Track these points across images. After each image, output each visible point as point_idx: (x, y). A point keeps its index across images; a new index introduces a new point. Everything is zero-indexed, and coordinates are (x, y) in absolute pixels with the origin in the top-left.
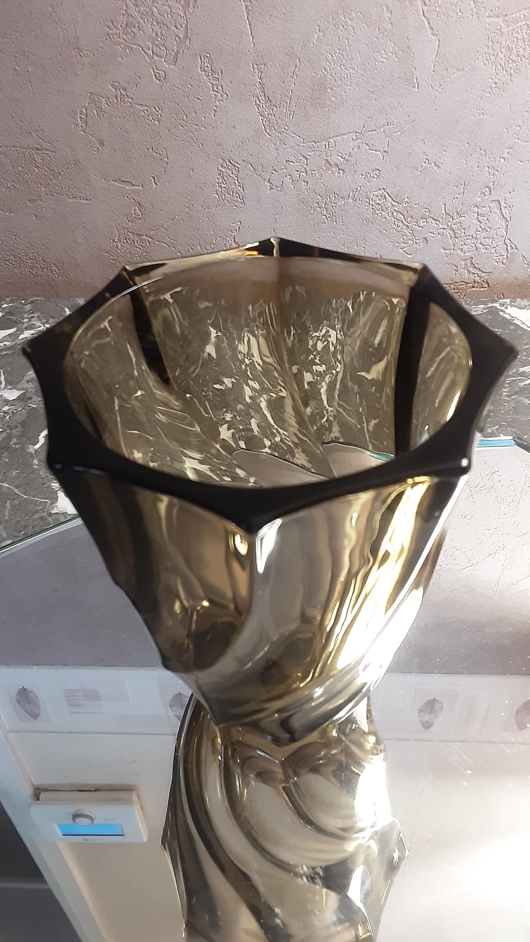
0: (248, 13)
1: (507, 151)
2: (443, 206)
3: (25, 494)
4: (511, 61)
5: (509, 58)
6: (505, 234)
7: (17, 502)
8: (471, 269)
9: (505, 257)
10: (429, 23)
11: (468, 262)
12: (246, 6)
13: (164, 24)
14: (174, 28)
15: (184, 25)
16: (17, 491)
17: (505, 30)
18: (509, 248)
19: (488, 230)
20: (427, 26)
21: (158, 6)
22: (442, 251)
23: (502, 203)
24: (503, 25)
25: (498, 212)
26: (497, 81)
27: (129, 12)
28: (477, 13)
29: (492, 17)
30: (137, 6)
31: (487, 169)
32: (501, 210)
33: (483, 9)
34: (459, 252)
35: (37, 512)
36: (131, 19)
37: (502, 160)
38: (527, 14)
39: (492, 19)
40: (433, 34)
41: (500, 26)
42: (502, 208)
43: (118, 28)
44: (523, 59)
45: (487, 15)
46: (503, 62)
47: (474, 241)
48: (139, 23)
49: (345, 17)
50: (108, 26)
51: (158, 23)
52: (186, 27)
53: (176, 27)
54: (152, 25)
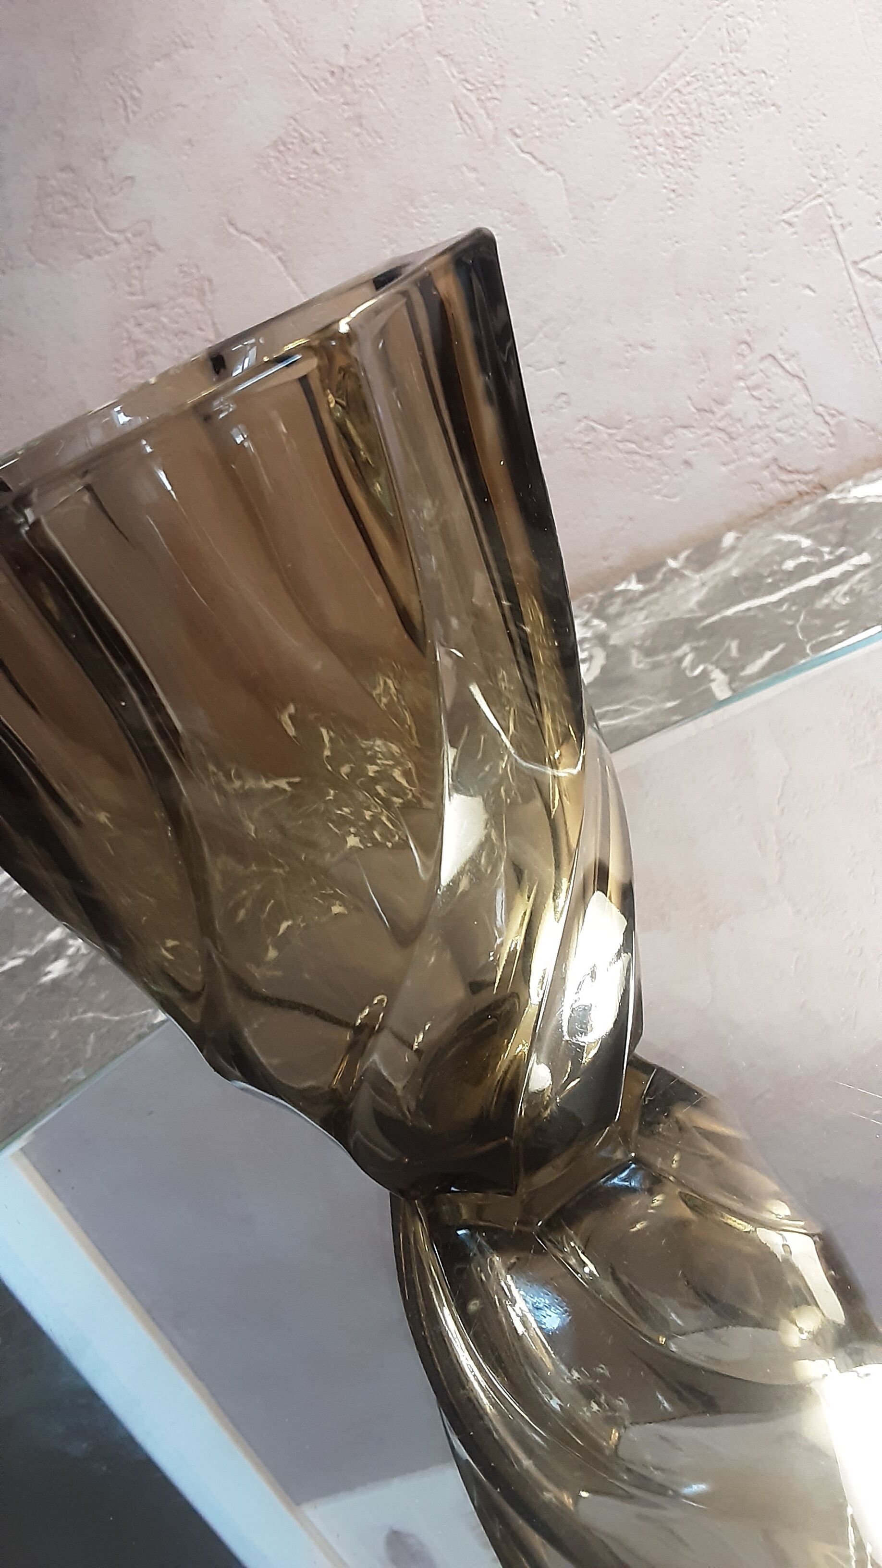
0: (286, 267)
1: (743, 277)
2: (689, 402)
3: (117, 1015)
4: (679, 151)
5: (675, 147)
6: (808, 399)
7: (104, 1030)
8: (785, 477)
9: (830, 435)
10: (535, 158)
11: (774, 468)
12: (280, 258)
13: (185, 333)
14: (198, 332)
15: (210, 322)
16: (105, 1016)
17: (648, 112)
18: (828, 418)
19: (778, 405)
20: (534, 162)
21: (165, 312)
22: (724, 469)
23: (780, 356)
24: (640, 107)
25: (780, 371)
26: (674, 187)
27: (134, 337)
28: (596, 110)
29: (619, 106)
30: (139, 325)
31: (726, 317)
32: (783, 367)
33: (602, 102)
34: (751, 459)
35: (133, 1030)
36: (139, 347)
37: (744, 294)
38: (667, 77)
39: (620, 109)
40: (548, 170)
41: (639, 111)
42: (783, 363)
43: (125, 366)
44: (696, 138)
45: (611, 105)
46: (669, 158)
47: (764, 432)
48: (151, 347)
49: (416, 208)
50: (115, 369)
51: (176, 335)
52: (214, 324)
53: (201, 329)
54: (169, 341)
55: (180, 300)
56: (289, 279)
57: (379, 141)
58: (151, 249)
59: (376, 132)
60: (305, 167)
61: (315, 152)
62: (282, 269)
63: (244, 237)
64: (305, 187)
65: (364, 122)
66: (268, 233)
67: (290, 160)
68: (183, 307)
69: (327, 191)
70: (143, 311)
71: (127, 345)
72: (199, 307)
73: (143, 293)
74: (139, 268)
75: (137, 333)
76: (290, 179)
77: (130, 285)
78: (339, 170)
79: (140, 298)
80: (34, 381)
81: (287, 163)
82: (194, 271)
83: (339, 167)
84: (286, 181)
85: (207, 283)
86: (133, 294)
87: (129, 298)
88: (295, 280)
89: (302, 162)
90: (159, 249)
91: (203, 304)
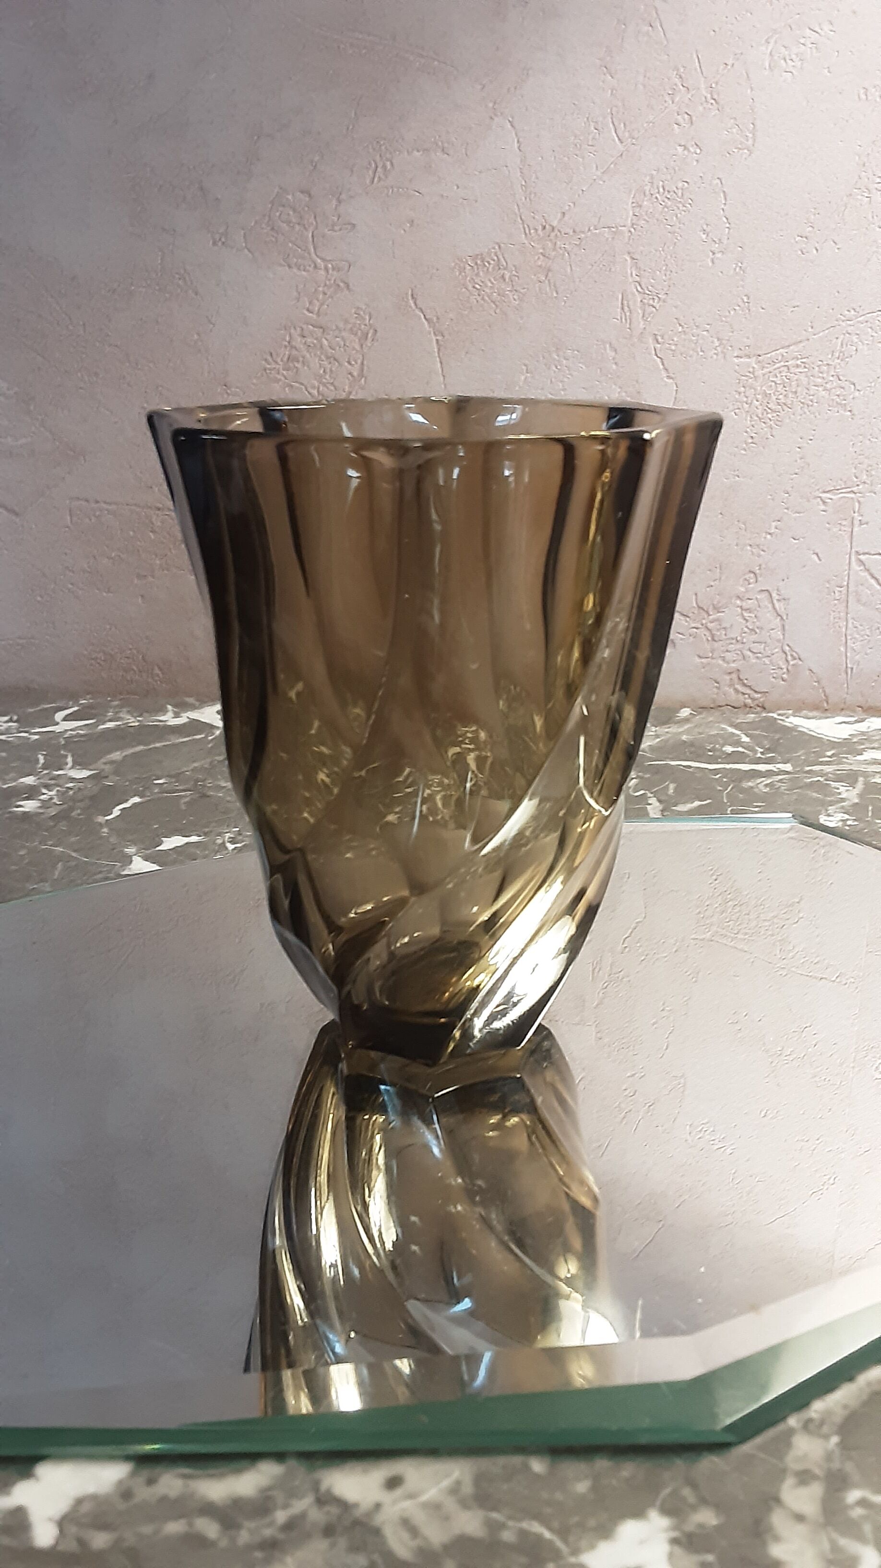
0: (439, 350)
1: (774, 524)
2: (694, 597)
3: (85, 857)
4: (769, 411)
5: (767, 406)
6: (782, 637)
7: (73, 864)
8: (739, 687)
9: (785, 670)
10: (663, 364)
11: (734, 676)
12: (437, 340)
13: (335, 359)
14: (346, 364)
15: (359, 362)
16: (74, 854)
17: (759, 373)
18: (789, 658)
19: (758, 631)
20: (661, 367)
21: (328, 337)
22: (698, 660)
23: (774, 595)
24: (755, 366)
25: (770, 606)
26: (754, 435)
27: (294, 343)
28: (722, 352)
29: (741, 357)
30: (303, 336)
31: (749, 548)
32: (773, 605)
33: (730, 348)
34: (721, 662)
35: (100, 872)
36: (294, 352)
37: (769, 536)
38: (785, 354)
39: (742, 360)
40: (669, 377)
41: (753, 368)
42: (775, 601)
43: (276, 362)
44: (785, 407)
45: (735, 355)
46: (759, 412)
47: (739, 646)
48: (304, 357)
49: (558, 356)
50: (266, 360)
51: (328, 358)
52: (362, 364)
53: (349, 363)
54: (321, 360)
55: (343, 334)
56: (438, 359)
57: (555, 295)
58: (342, 284)
59: (555, 286)
60: (490, 284)
61: (503, 277)
62: (436, 350)
63: (418, 312)
64: (483, 299)
65: (550, 274)
66: (438, 318)
67: (481, 274)
68: (343, 339)
69: (498, 311)
70: (311, 327)
71: (286, 347)
72: (357, 347)
73: (318, 314)
74: (325, 294)
75: (298, 341)
76: (474, 287)
77: (310, 303)
78: (515, 300)
79: (315, 316)
80: (196, 337)
81: (477, 275)
82: (367, 317)
83: (515, 297)
84: (470, 288)
85: (371, 331)
86: (308, 310)
87: (306, 312)
88: (441, 363)
89: (490, 280)
90: (348, 286)
91: (362, 346)
